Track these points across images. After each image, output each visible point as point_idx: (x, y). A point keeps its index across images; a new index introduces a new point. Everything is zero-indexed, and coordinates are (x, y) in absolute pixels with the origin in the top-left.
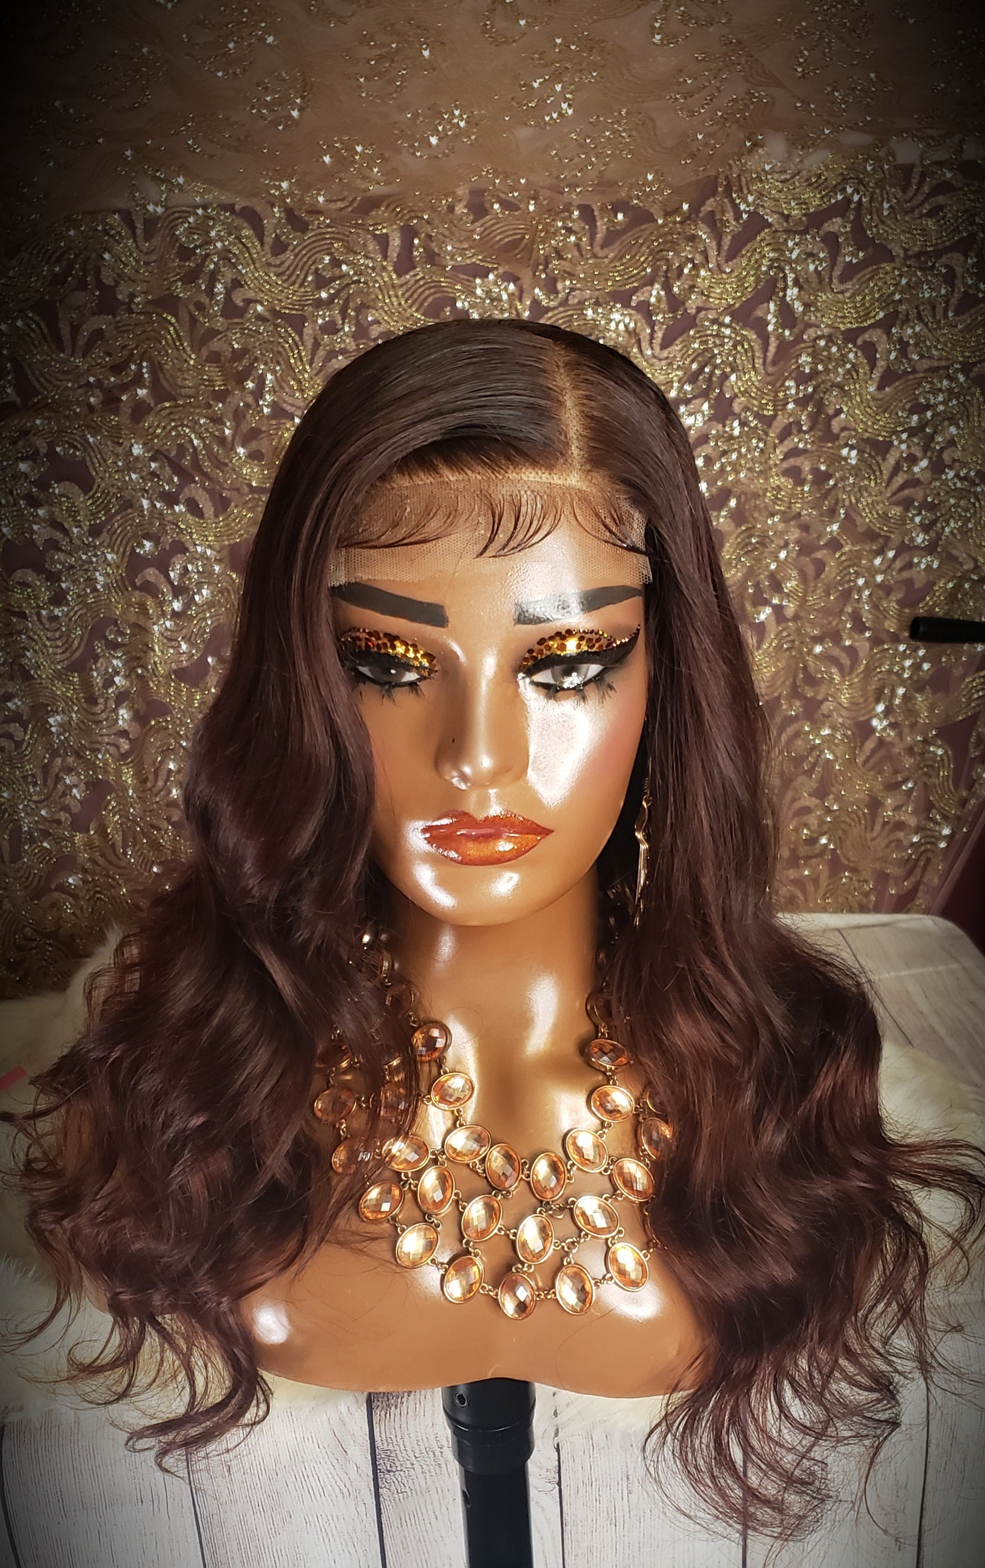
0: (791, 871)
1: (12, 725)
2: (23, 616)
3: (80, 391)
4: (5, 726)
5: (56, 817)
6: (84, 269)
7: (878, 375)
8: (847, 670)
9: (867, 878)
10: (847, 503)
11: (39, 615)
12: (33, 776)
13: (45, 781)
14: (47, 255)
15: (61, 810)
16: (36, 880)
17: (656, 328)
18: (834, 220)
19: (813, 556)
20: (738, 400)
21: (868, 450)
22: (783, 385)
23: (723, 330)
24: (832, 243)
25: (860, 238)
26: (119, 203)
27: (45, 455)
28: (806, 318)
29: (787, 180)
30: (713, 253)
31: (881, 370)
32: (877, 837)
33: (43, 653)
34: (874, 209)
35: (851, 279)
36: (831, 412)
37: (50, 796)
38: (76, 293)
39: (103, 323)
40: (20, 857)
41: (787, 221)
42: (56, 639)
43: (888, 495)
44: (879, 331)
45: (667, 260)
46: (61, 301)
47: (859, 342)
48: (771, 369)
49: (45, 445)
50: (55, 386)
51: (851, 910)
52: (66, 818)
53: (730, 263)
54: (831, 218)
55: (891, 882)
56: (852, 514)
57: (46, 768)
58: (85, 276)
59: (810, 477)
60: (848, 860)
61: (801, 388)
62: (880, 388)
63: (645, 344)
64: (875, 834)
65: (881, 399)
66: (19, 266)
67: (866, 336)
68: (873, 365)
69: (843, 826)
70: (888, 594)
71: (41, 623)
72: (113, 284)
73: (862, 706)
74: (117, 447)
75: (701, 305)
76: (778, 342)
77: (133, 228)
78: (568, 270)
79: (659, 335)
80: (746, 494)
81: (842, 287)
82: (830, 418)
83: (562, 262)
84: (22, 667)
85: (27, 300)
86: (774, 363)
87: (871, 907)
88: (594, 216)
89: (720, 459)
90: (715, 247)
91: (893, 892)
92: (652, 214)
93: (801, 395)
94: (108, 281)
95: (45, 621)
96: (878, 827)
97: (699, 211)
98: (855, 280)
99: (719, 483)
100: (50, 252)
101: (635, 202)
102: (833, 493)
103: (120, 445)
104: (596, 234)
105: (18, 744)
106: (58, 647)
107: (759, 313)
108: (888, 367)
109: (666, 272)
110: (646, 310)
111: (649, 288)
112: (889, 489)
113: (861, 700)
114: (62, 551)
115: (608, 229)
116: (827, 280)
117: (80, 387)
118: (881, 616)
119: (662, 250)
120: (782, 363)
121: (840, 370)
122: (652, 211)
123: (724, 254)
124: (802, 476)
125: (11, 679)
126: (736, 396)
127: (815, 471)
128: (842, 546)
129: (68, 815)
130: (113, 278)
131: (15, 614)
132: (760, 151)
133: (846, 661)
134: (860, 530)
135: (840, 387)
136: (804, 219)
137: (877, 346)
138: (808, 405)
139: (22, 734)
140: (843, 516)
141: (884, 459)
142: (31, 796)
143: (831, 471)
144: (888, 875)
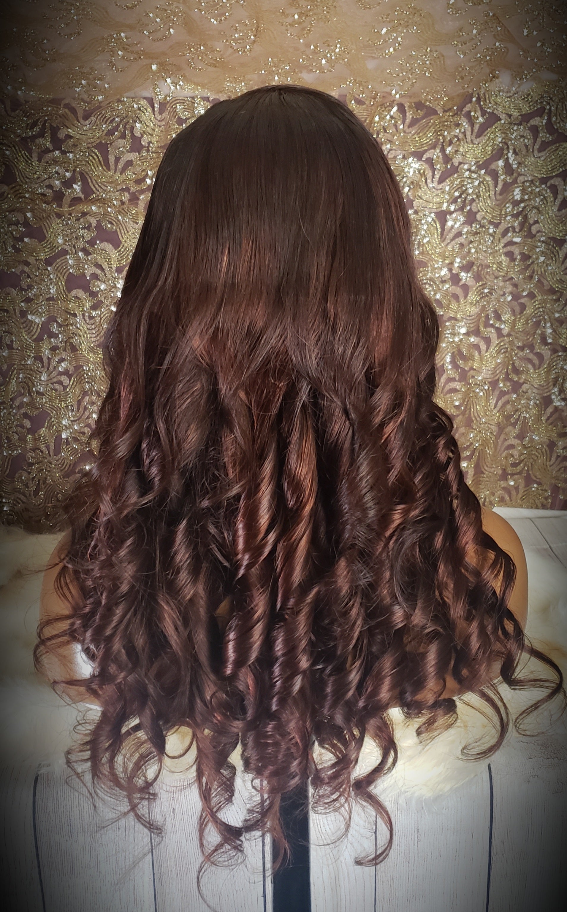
0: (502, 482)
1: (63, 376)
2: (75, 315)
3: (117, 193)
4: (59, 377)
5: (82, 430)
6: (125, 128)
7: (559, 203)
8: (537, 367)
9: (547, 489)
10: (539, 273)
11: (83, 315)
12: (72, 406)
13: (78, 409)
14: (105, 119)
15: (85, 426)
16: (68, 466)
17: (436, 173)
18: (536, 118)
19: (519, 301)
20: (480, 213)
21: (552, 244)
22: (505, 206)
23: (473, 175)
24: (535, 130)
25: (550, 127)
26: (147, 94)
27: (95, 227)
28: (519, 170)
29: (511, 96)
30: (468, 133)
31: (560, 200)
32: (553, 464)
33: (84, 337)
34: (558, 113)
35: (544, 150)
36: (531, 222)
37: (81, 418)
38: (119, 140)
39: (132, 156)
40: (60, 453)
41: (510, 118)
42: (92, 329)
43: (563, 269)
44: (559, 179)
45: (444, 136)
46: (111, 144)
47: (548, 185)
48: (499, 197)
49: (95, 222)
50: (103, 190)
51: (537, 508)
52: (88, 431)
53: (478, 139)
54: (534, 117)
55: (561, 492)
56: (542, 279)
57: (79, 402)
58: (125, 131)
59: (519, 257)
60: (536, 477)
61: (515, 208)
62: (559, 210)
63: (429, 181)
64: (552, 463)
65: (560, 216)
66: (89, 124)
67: (552, 181)
68: (555, 198)
69: (533, 456)
70: (561, 325)
71: (85, 320)
72: (140, 136)
73: (545, 387)
74: (135, 224)
75: (461, 161)
76: (503, 183)
77: (153, 107)
78: (389, 139)
79: (437, 176)
80: (482, 265)
81: (540, 155)
82: (531, 225)
83: (386, 134)
84: (71, 344)
85: (93, 142)
86: (501, 194)
87: (549, 506)
88: (405, 110)
89: (469, 245)
90: (470, 130)
91: (562, 497)
92: (436, 111)
93: (515, 212)
94: (138, 135)
95: (87, 319)
96: (553, 459)
97: (462, 111)
98: (546, 151)
99: (468, 259)
100: (107, 118)
101: (428, 103)
102: (531, 266)
103: (137, 223)
104: (406, 119)
105: (65, 388)
106: (93, 333)
107: (493, 167)
108: (564, 198)
109: (443, 143)
110: (430, 162)
111: (433, 151)
112: (563, 266)
113: (545, 385)
114: (100, 280)
115: (413, 117)
116: (531, 150)
117: (117, 191)
118: (557, 337)
119: (441, 130)
120: (505, 194)
121: (537, 199)
122: (436, 109)
123: (474, 134)
124: (514, 257)
125: (65, 350)
126: (479, 211)
127: (522, 254)
128: (535, 296)
129: (89, 429)
130: (141, 133)
131: (70, 314)
132: (497, 80)
133: (536, 361)
134: (546, 288)
135: (537, 208)
136: (520, 117)
137: (558, 187)
138: (519, 216)
139: (68, 382)
140: (537, 280)
141: (560, 249)
142: (69, 417)
143: (531, 254)
144: (559, 487)
